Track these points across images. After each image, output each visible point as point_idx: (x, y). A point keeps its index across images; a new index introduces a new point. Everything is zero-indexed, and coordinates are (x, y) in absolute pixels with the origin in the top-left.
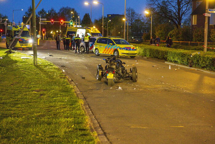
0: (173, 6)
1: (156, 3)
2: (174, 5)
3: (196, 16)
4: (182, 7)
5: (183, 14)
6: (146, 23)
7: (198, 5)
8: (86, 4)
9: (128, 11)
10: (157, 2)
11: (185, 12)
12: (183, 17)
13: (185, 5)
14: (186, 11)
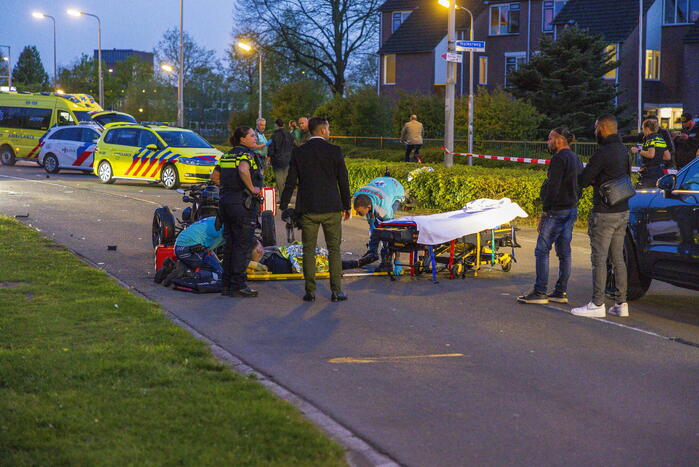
0: (320, 27)
1: (265, 16)
2: (322, 24)
3: (394, 56)
4: (347, 30)
5: (351, 49)
6: (231, 80)
7: (397, 23)
8: (38, 16)
9: (170, 38)
10: (269, 13)
11: (356, 45)
12: (349, 60)
13: (356, 21)
14: (359, 43)
